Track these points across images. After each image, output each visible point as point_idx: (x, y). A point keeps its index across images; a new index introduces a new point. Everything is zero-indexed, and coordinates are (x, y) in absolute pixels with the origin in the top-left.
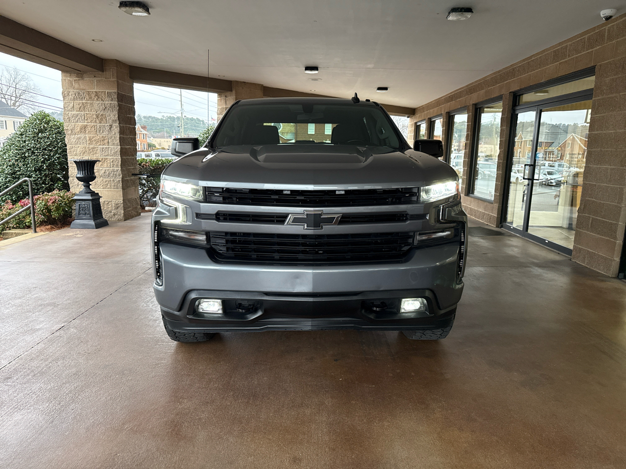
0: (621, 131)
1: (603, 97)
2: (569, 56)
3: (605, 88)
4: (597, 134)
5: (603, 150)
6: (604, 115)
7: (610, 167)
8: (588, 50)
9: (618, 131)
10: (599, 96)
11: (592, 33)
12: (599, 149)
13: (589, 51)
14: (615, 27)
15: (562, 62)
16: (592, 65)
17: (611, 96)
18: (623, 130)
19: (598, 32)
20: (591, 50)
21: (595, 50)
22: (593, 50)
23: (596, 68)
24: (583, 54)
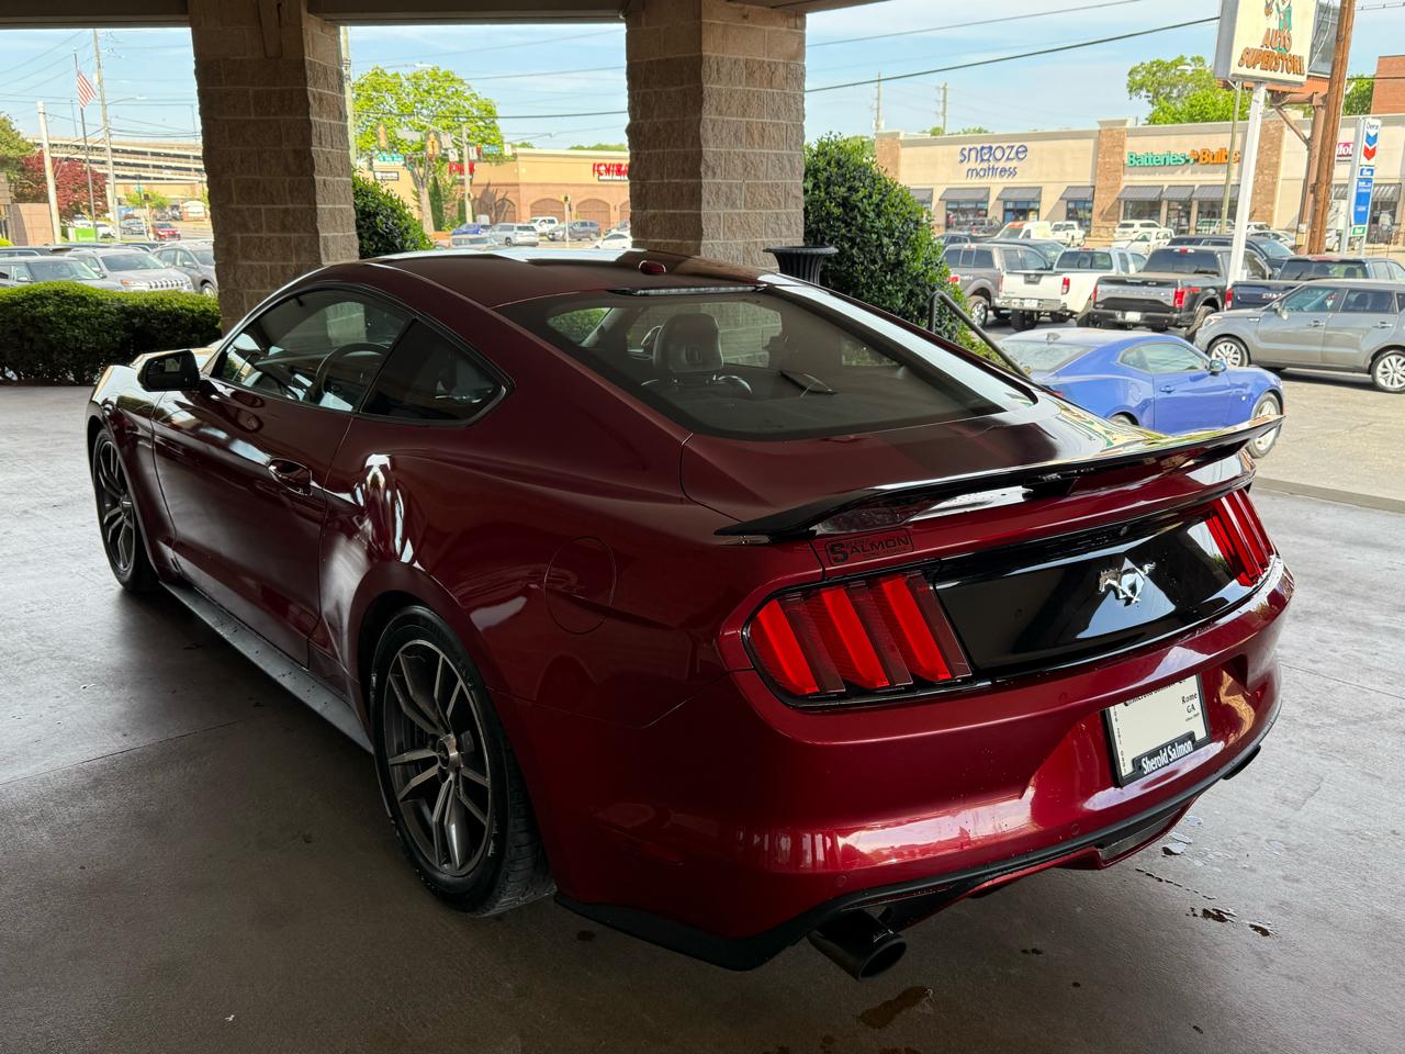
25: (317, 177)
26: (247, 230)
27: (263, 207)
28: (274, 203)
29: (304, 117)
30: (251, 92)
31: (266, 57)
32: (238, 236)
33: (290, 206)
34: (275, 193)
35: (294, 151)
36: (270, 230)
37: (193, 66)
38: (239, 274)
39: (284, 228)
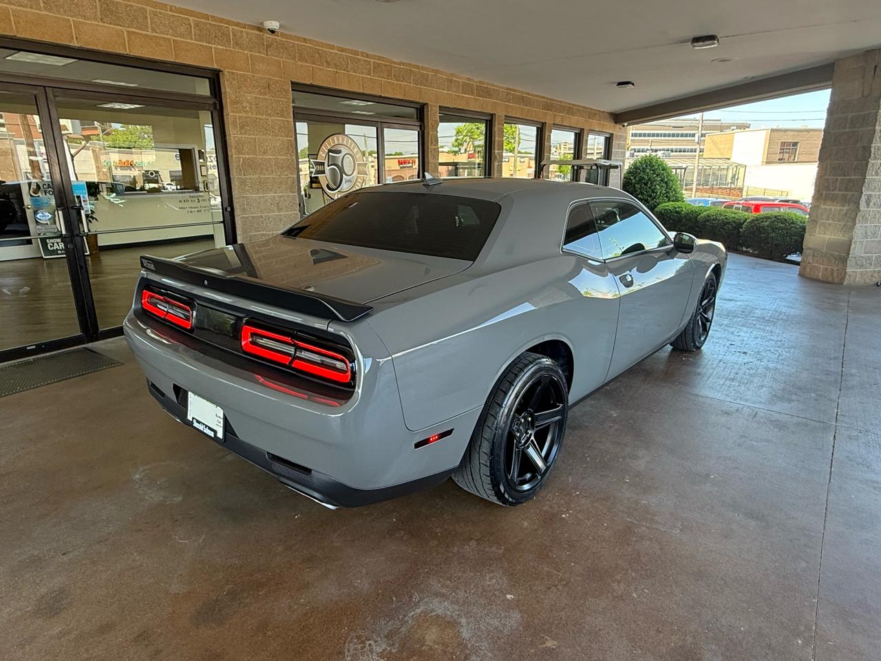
0: (282, 157)
1: (248, 115)
2: (153, 30)
3: (248, 105)
4: (249, 159)
5: (262, 177)
6: (253, 137)
8: (200, 41)
9: (279, 157)
10: (240, 113)
11: (204, 21)
12: (257, 176)
13: (202, 43)
14: (244, 34)
15: (133, 32)
16: (215, 66)
17: (260, 116)
18: (285, 157)
19: (215, 25)
20: (207, 44)
21: (215, 48)
22: (210, 45)
23: (224, 74)
24: (190, 43)
25: (871, 161)
26: (829, 190)
27: (839, 178)
28: (845, 176)
29: (872, 128)
30: (850, 117)
31: (863, 96)
32: (824, 192)
33: (852, 177)
34: (846, 170)
35: (863, 147)
36: (840, 190)
37: (827, 106)
38: (819, 212)
39: (847, 189)
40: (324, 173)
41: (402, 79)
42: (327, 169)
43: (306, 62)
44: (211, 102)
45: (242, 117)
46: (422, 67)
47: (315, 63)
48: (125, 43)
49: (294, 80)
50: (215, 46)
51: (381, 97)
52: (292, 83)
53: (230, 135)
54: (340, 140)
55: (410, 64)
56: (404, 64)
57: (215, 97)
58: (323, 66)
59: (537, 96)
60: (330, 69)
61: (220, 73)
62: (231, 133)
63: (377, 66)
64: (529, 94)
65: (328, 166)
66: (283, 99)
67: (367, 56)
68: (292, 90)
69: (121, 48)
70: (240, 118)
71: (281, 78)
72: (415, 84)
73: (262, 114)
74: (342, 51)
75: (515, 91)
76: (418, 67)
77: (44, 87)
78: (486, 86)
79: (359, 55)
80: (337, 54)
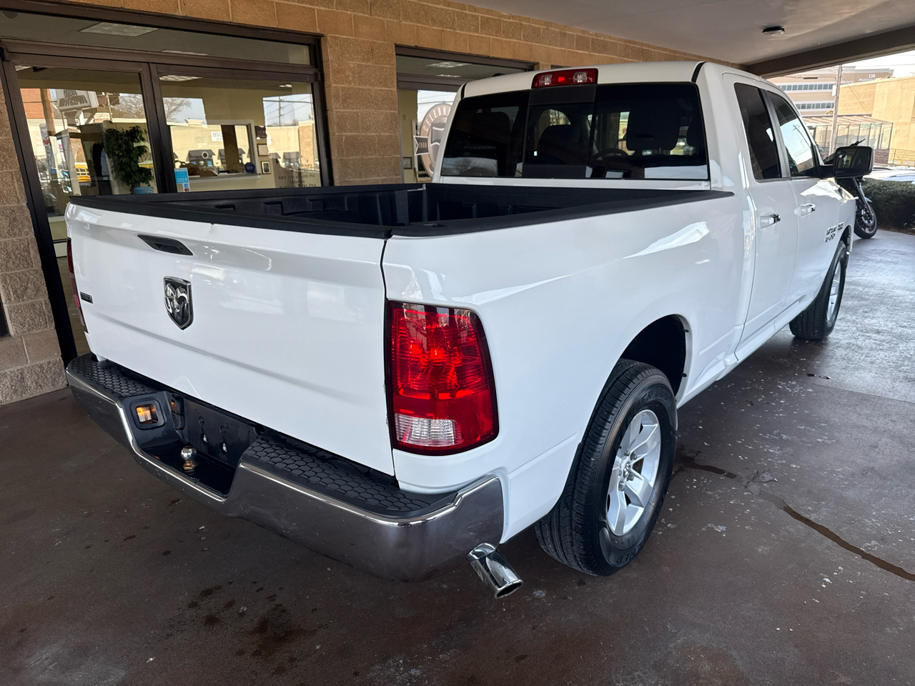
1: (351, 86)
3: (350, 74)
4: (351, 137)
5: (365, 157)
6: (356, 111)
7: (378, 178)
8: (302, 3)
9: (382, 134)
10: (343, 84)
12: (359, 157)
13: (305, 5)
16: (318, 31)
17: (363, 87)
18: (388, 134)
20: (310, 6)
21: (317, 10)
22: (313, 7)
23: (326, 40)
24: (293, 5)
40: (427, 151)
41: (511, 35)
42: (430, 146)
43: (411, 21)
44: (312, 71)
45: (344, 88)
46: (533, 19)
47: (420, 22)
48: (228, 10)
49: (398, 43)
50: (318, 8)
51: (488, 57)
52: (397, 46)
53: (332, 110)
54: (444, 111)
55: (520, 17)
56: (513, 17)
57: (316, 67)
58: (428, 25)
59: (659, 48)
60: (435, 28)
61: (322, 38)
62: (334, 107)
63: (485, 22)
64: (649, 46)
65: (432, 143)
66: (387, 66)
67: (475, 10)
68: (396, 55)
69: (225, 15)
70: (343, 89)
71: (385, 41)
72: (525, 40)
73: (365, 84)
74: (448, 6)
75: (635, 43)
76: (528, 20)
77: (148, 63)
78: (602, 38)
79: (466, 10)
80: (443, 9)
